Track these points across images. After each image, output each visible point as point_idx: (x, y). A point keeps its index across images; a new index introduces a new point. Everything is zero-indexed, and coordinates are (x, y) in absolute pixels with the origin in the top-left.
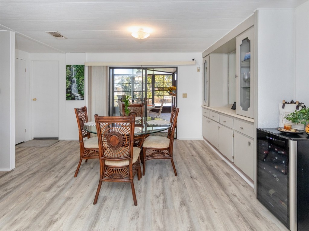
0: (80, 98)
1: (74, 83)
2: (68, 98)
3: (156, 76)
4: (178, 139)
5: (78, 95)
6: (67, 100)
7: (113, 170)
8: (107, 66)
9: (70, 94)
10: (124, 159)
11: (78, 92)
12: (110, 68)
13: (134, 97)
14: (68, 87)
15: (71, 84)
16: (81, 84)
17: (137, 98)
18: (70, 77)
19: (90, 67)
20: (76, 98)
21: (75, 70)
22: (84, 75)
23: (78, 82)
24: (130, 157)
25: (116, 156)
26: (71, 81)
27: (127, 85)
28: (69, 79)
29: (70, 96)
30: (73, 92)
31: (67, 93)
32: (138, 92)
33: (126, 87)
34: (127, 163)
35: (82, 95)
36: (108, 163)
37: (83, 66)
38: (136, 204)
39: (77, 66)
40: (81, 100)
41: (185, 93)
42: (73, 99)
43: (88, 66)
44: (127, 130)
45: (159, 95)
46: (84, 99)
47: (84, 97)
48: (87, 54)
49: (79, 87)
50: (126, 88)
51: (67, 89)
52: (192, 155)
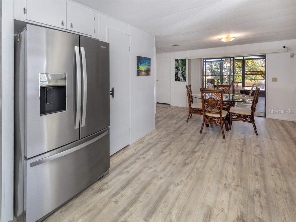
0: (183, 80)
1: (180, 70)
2: (176, 80)
3: (247, 61)
4: (266, 117)
5: (182, 78)
6: (175, 81)
7: (210, 118)
8: (201, 59)
9: (177, 77)
10: (217, 113)
11: (182, 76)
12: (204, 59)
13: (222, 81)
14: (176, 73)
15: (178, 71)
16: (184, 71)
17: (226, 81)
18: (177, 67)
19: (189, 60)
20: (181, 80)
21: (180, 62)
22: (185, 65)
23: (182, 70)
24: (220, 113)
25: (212, 111)
26: (178, 69)
27: (216, 70)
28: (177, 68)
29: (177, 79)
30: (179, 76)
31: (176, 77)
32: (227, 76)
33: (214, 71)
34: (218, 116)
35: (185, 78)
36: (208, 114)
37: (185, 60)
38: (224, 138)
39: (182, 59)
40: (184, 81)
41: (275, 77)
42: (179, 80)
43: (188, 59)
44: (219, 97)
45: (252, 79)
46: (185, 81)
47: (185, 79)
48: (187, 51)
49: (182, 73)
50: (215, 73)
51: (175, 74)
52: (278, 129)
